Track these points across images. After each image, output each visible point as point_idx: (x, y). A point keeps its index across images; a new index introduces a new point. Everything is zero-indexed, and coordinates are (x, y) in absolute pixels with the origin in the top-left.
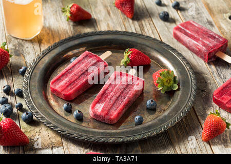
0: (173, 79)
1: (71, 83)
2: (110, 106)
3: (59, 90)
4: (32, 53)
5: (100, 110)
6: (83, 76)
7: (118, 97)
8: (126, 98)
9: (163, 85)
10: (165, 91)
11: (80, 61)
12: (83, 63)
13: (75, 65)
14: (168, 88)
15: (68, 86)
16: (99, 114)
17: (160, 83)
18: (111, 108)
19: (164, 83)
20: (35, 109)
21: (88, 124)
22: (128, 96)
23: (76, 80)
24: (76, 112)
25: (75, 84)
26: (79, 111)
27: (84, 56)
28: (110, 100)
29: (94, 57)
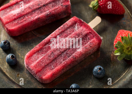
1: (20, 16)
2: (48, 61)
3: (5, 21)
5: (33, 65)
6: (37, 12)
7: (63, 52)
8: (70, 57)
9: (122, 51)
10: (122, 58)
15: (15, 19)
16: (31, 68)
17: (119, 49)
18: (48, 65)
19: (123, 50)
21: (18, 74)
22: (74, 54)
23: (27, 14)
24: (9, 56)
25: (24, 20)
26: (12, 57)
28: (51, 54)
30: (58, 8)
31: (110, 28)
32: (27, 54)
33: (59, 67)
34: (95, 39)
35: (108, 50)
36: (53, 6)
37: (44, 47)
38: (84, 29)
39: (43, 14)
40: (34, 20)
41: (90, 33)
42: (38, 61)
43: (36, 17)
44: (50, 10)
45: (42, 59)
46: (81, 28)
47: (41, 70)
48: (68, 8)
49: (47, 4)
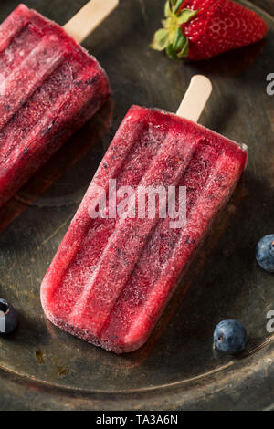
2: (119, 284)
5: (77, 310)
6: (11, 132)
7: (149, 238)
8: (178, 245)
12: (11, 67)
16: (78, 325)
18: (121, 294)
21: (39, 354)
22: (185, 232)
27: (11, 33)
28: (117, 257)
29: (52, 38)
30: (70, 99)
32: (45, 285)
34: (224, 158)
36: (51, 96)
37: (86, 241)
38: (181, 137)
39: (33, 134)
40: (15, 165)
41: (203, 143)
42: (85, 294)
43: (17, 152)
44: (49, 113)
45: (96, 282)
46: (170, 137)
47: (109, 318)
48: (101, 83)
49: (31, 97)
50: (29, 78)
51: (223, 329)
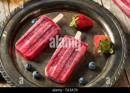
0: (109, 45)
1: (31, 45)
2: (61, 69)
3: (22, 52)
4: (3, 12)
5: (52, 73)
6: (41, 39)
7: (67, 61)
8: (73, 62)
11: (39, 24)
12: (41, 27)
13: (35, 28)
14: (106, 51)
15: (29, 48)
16: (52, 76)
17: (100, 48)
18: (61, 71)
19: (103, 48)
20: (3, 70)
21: (44, 83)
22: (74, 60)
23: (35, 43)
24: (34, 73)
25: (34, 47)
26: (37, 73)
27: (42, 20)
28: (61, 64)
29: (50, 22)
30: (53, 34)
31: (88, 36)
32: (46, 68)
33: (69, 70)
34: (83, 46)
35: (92, 51)
36: (49, 33)
37: (54, 61)
39: (45, 40)
40: (41, 46)
42: (54, 70)
43: (42, 43)
44: (48, 36)
45: (56, 68)
47: (59, 75)
48: (59, 31)
49: (45, 33)
50: (45, 29)
51: (81, 79)
